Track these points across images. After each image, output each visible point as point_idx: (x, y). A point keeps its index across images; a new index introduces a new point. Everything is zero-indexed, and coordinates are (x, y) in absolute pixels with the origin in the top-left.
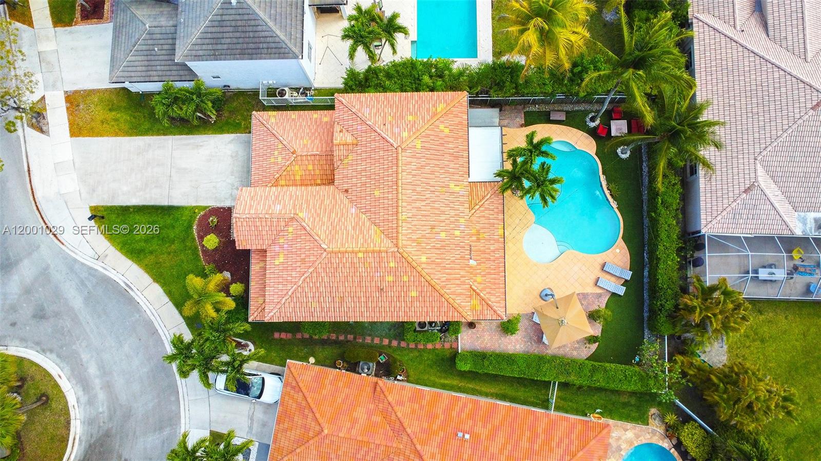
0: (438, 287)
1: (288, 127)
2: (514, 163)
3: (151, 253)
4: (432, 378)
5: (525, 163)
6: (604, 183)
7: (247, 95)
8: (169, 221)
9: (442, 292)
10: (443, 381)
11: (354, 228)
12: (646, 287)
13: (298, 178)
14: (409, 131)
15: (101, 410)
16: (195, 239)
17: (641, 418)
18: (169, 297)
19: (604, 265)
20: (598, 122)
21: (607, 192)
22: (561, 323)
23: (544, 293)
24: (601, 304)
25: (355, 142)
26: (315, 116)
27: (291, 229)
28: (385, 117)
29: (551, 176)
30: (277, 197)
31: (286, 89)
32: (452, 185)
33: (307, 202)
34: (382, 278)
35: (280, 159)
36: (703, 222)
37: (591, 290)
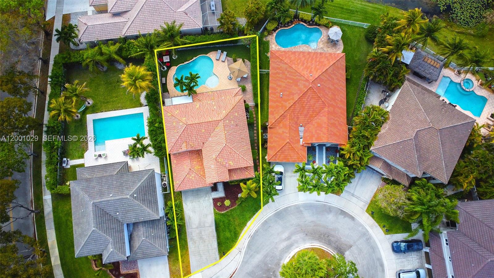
0: (233, 106)
1: (180, 175)
2: (185, 90)
3: (235, 228)
4: (266, 113)
5: (185, 85)
6: (187, 62)
7: (166, 201)
8: (221, 224)
9: (234, 105)
10: (266, 110)
11: (217, 137)
12: (222, 45)
13: (199, 167)
14: (180, 123)
15: (299, 237)
16: (227, 212)
17: (267, 43)
18: (251, 218)
19: (217, 60)
20: (164, 67)
21: (190, 61)
22: (239, 70)
23: (230, 78)
24: (231, 59)
25: (185, 142)
26: (174, 166)
27: (220, 160)
28: (175, 133)
29: (189, 76)
31: (163, 183)
32: (197, 107)
33: (209, 156)
34: (233, 125)
35: (193, 175)
36: (198, 27)
37: (226, 63)
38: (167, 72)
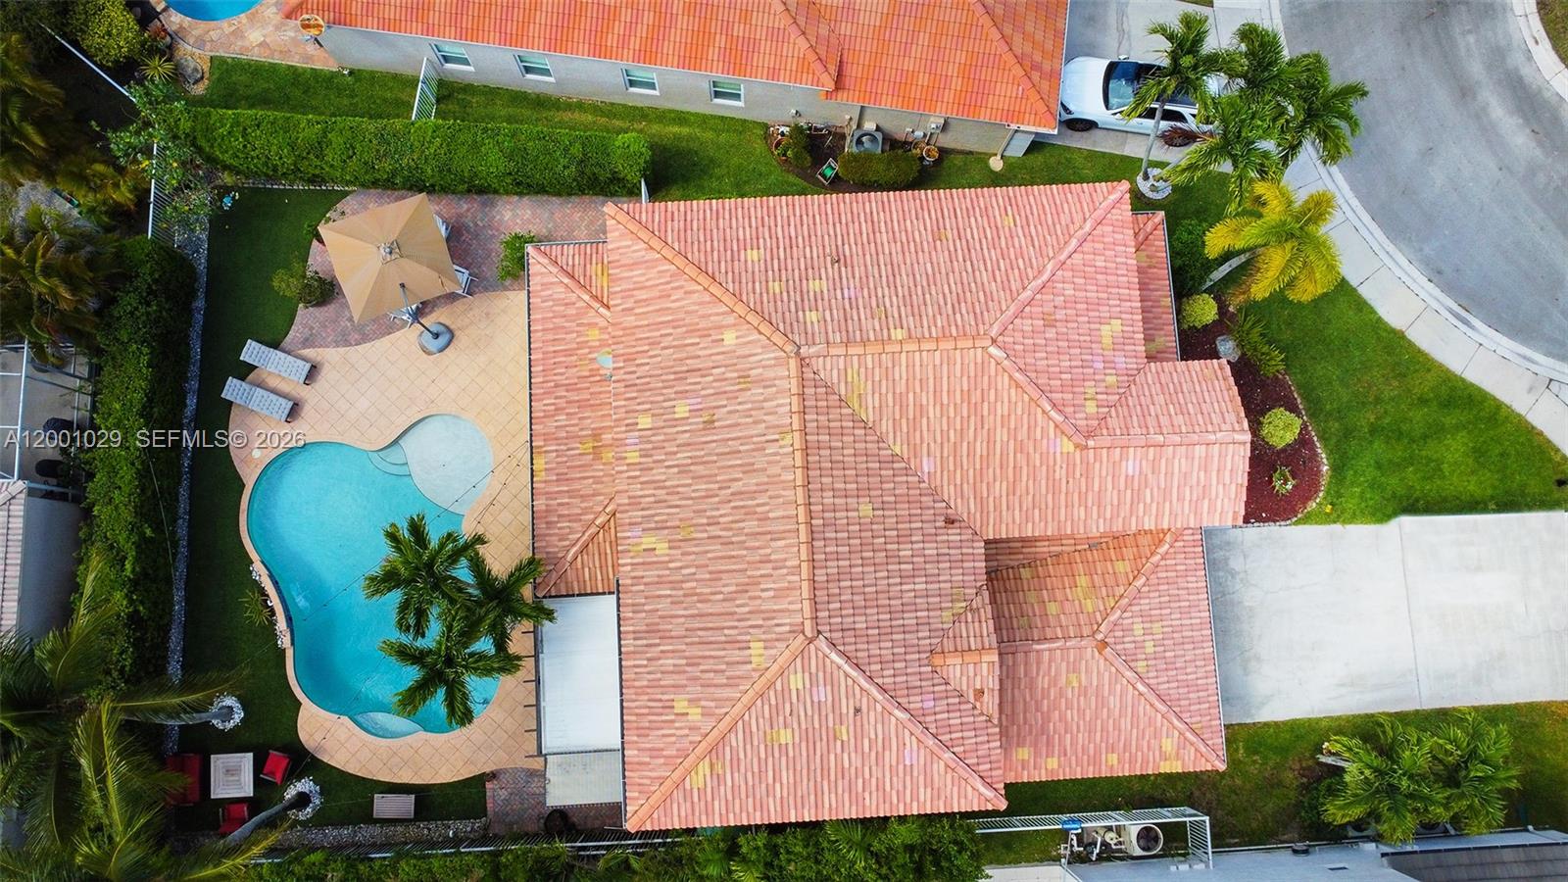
0: (691, 271)
1: (1126, 723)
2: (501, 644)
3: (1423, 401)
5: (469, 634)
6: (281, 624)
9: (680, 261)
11: (922, 410)
12: (194, 370)
13: (1083, 581)
14: (786, 690)
15: (1471, 39)
16: (1321, 438)
17: (225, 69)
18: (1360, 296)
19: (294, 412)
20: (291, 793)
21: (275, 601)
22: (395, 248)
23: (443, 340)
24: (306, 318)
25: (938, 660)
26: (1053, 763)
27: (1091, 408)
28: (859, 734)
29: (396, 597)
30: (1138, 497)
31: (1138, 852)
32: (662, 548)
33: (1053, 487)
34: (836, 284)
35: (1138, 629)
36: (18, 509)
37: (329, 356)
38: (334, 781)
